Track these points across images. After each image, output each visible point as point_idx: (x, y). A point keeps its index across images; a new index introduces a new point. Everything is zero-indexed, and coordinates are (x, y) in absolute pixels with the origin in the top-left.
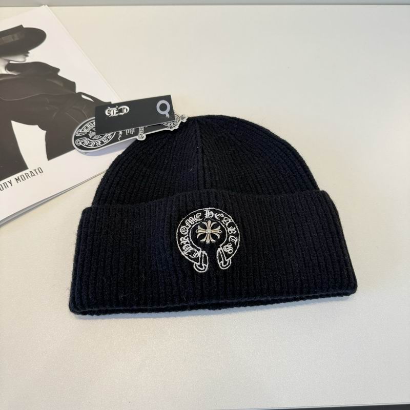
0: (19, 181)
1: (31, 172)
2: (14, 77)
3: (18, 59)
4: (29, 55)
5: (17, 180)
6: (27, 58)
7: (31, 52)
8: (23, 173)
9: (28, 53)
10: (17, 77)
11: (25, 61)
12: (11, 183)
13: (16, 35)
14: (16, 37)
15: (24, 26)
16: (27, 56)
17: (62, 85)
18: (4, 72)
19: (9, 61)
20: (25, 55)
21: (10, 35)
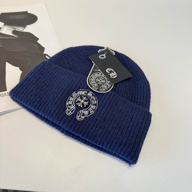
2: (15, 38)
3: (20, 29)
4: (26, 28)
6: (25, 29)
7: (28, 27)
8: (3, 92)
9: (26, 27)
10: (16, 38)
11: (23, 31)
13: (23, 16)
14: (23, 17)
15: (28, 12)
16: (25, 28)
17: (38, 48)
18: (11, 34)
19: (15, 29)
20: (24, 28)
21: (20, 15)
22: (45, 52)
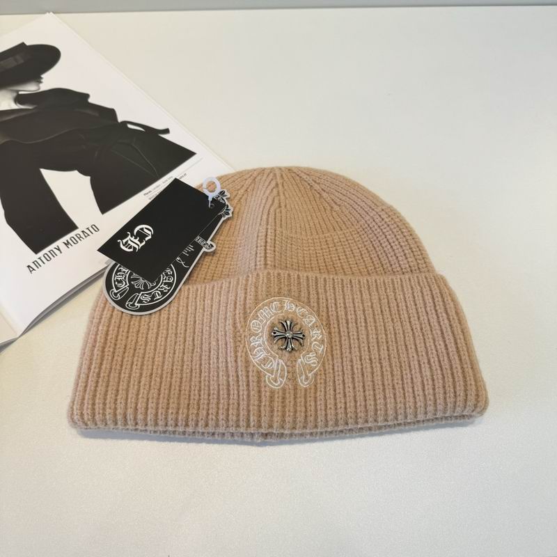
0: (70, 246)
1: (83, 232)
2: (30, 112)
3: (30, 88)
4: (42, 80)
5: (67, 244)
6: (41, 85)
7: (45, 76)
8: (72, 234)
9: (42, 78)
10: (34, 111)
11: (39, 89)
12: (59, 250)
13: (18, 57)
14: (20, 60)
15: (28, 43)
16: (41, 82)
17: (97, 115)
18: (14, 106)
19: (18, 91)
20: (38, 81)
21: (11, 58)
22: (120, 119)
